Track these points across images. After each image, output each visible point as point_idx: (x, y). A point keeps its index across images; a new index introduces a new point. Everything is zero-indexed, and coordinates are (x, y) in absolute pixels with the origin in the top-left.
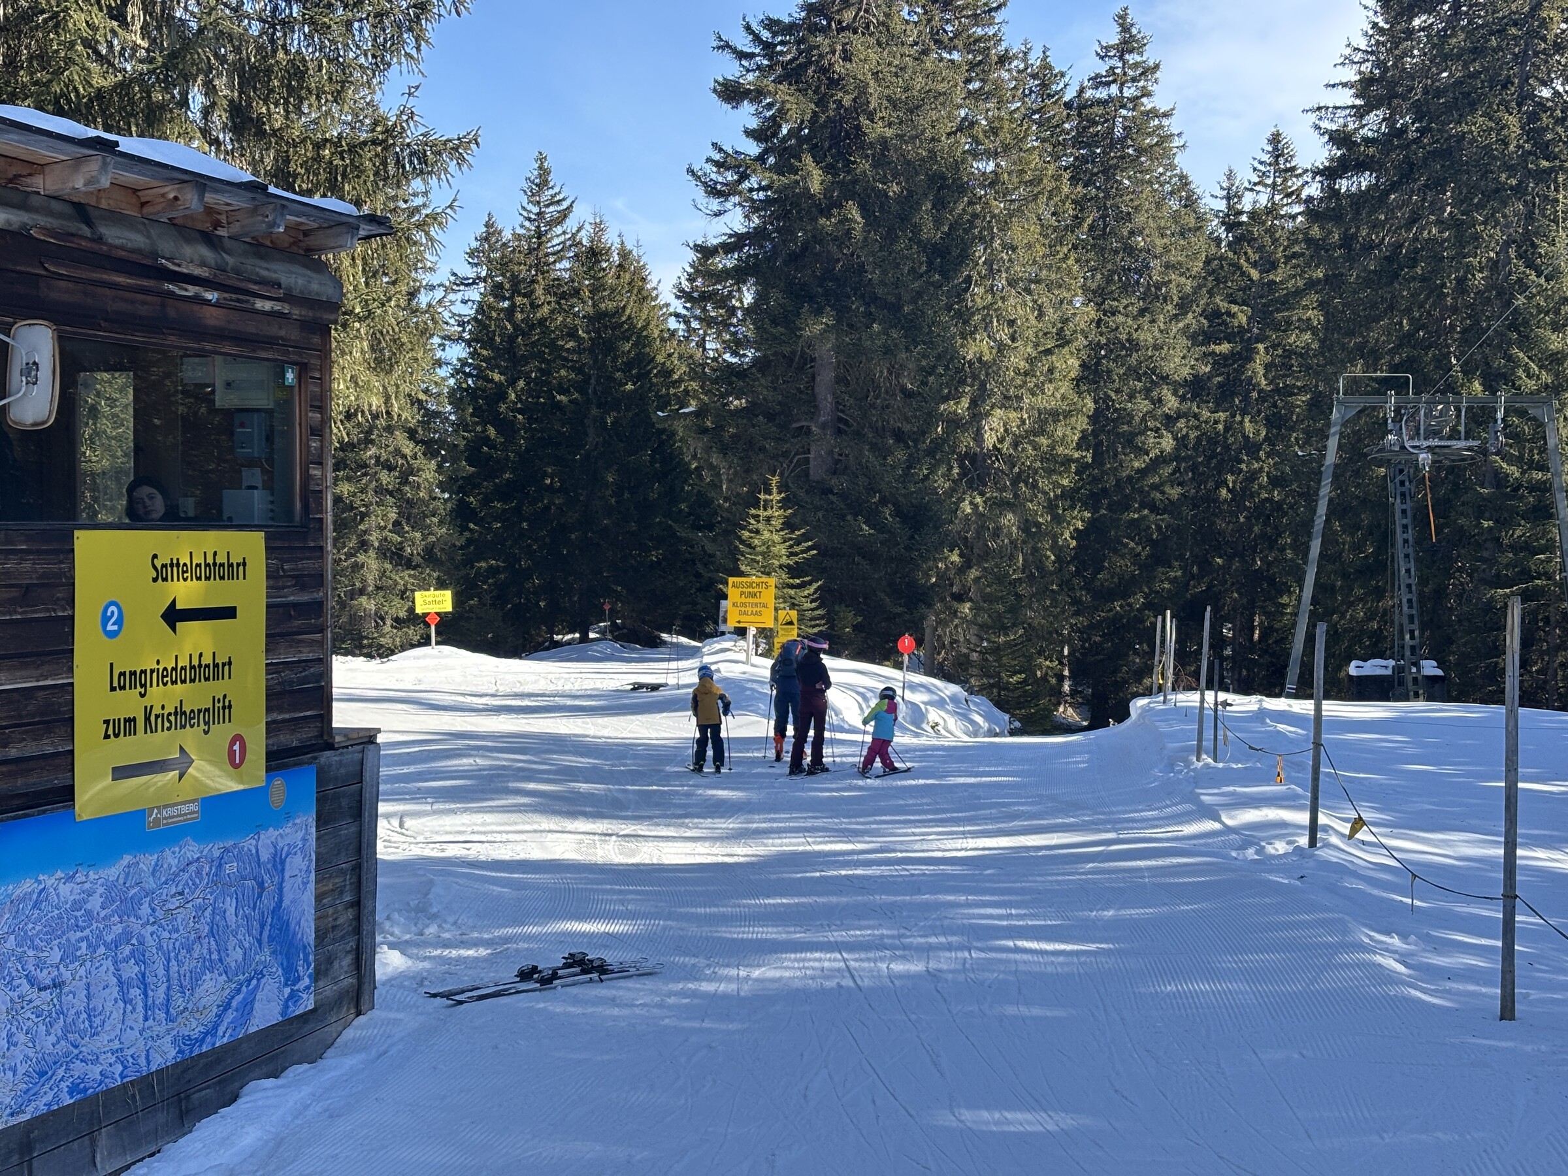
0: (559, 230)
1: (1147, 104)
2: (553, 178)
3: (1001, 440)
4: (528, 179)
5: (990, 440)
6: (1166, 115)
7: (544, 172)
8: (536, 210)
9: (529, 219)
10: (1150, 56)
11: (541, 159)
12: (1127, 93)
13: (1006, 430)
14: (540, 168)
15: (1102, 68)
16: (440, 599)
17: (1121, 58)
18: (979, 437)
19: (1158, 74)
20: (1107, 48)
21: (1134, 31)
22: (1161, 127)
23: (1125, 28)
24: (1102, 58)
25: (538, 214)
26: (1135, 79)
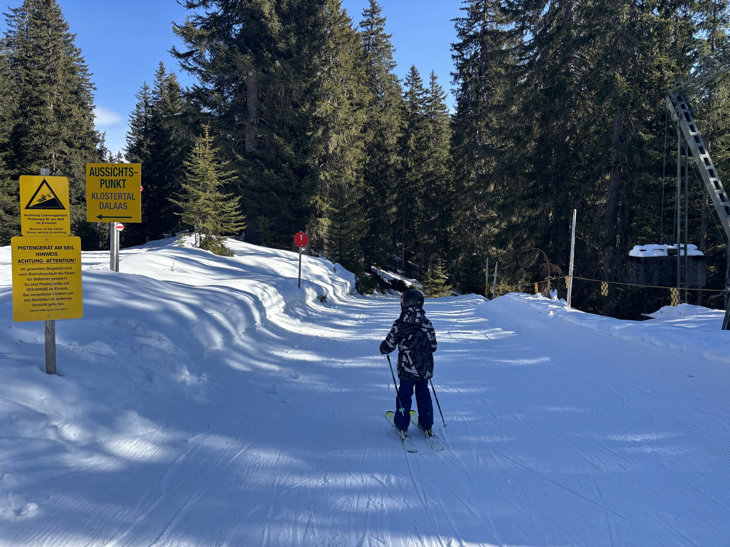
1: (381, 33)
3: (336, 149)
4: (156, 71)
5: (331, 149)
6: (389, 37)
7: (162, 69)
8: (160, 82)
9: (158, 86)
10: (382, 16)
11: (161, 64)
12: (374, 29)
13: (338, 145)
14: (161, 67)
15: (365, 19)
17: (372, 16)
18: (327, 148)
19: (385, 22)
20: (366, 11)
21: (376, 5)
22: (387, 41)
23: (373, 4)
24: (364, 16)
25: (161, 84)
26: (377, 24)
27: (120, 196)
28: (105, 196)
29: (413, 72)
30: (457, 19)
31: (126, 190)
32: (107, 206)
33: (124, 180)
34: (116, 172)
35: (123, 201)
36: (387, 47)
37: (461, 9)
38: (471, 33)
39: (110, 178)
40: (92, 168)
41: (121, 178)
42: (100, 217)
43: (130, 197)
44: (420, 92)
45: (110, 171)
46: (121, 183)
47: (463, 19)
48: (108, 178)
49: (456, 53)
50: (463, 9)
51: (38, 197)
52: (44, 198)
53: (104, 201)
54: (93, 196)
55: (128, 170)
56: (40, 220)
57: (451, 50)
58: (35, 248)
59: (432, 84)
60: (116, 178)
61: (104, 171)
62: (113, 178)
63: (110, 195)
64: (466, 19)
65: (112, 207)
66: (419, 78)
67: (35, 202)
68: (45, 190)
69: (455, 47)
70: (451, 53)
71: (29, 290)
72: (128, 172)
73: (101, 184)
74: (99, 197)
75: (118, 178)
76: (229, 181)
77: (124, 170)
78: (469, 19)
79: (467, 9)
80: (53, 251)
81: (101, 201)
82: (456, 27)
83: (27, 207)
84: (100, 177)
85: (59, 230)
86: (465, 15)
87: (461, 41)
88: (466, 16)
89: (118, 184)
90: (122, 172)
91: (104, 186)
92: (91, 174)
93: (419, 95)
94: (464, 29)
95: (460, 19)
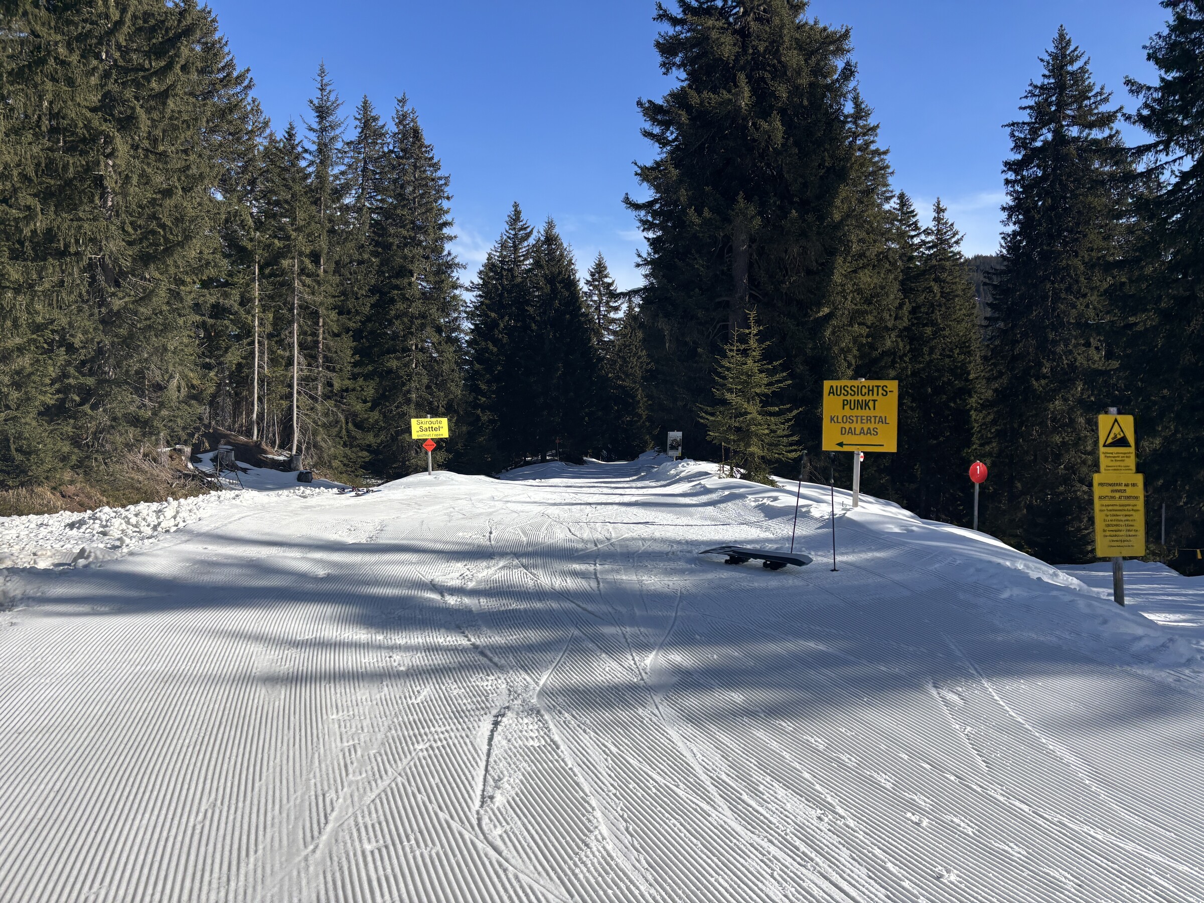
0: (526, 244)
1: (873, 147)
2: (523, 216)
4: (508, 216)
6: (885, 153)
7: (517, 213)
8: (513, 232)
9: (509, 237)
10: (872, 121)
11: (516, 205)
14: (516, 210)
16: (437, 426)
19: (878, 131)
21: (863, 106)
22: (882, 159)
25: (514, 235)
26: (864, 134)
27: (869, 419)
28: (849, 419)
29: (902, 202)
30: (1013, 124)
31: (878, 413)
32: (851, 432)
33: (874, 401)
34: (864, 390)
35: (872, 426)
36: (881, 169)
37: (1021, 108)
38: (1038, 144)
39: (856, 398)
40: (832, 387)
41: (871, 397)
42: (841, 444)
43: (883, 421)
44: (913, 233)
45: (856, 390)
46: (871, 404)
47: (1024, 123)
48: (852, 398)
49: (1011, 176)
50: (1025, 108)
51: (1112, 435)
52: (1116, 436)
53: (847, 426)
54: (832, 419)
55: (880, 389)
56: (1114, 458)
57: (1003, 171)
58: (1110, 485)
59: (938, 220)
60: (864, 398)
61: (849, 390)
62: (860, 398)
63: (854, 419)
64: (1028, 124)
65: (858, 432)
66: (913, 211)
67: (1110, 441)
68: (1116, 429)
69: (1010, 166)
70: (1004, 176)
71: (1108, 526)
72: (881, 391)
73: (844, 405)
74: (840, 420)
75: (867, 398)
76: (780, 387)
77: (875, 389)
78: (1034, 123)
79: (1031, 107)
80: (1123, 488)
81: (842, 425)
82: (1012, 135)
83: (1104, 446)
84: (843, 398)
85: (1127, 468)
86: (1025, 117)
87: (1019, 157)
88: (1027, 120)
89: (867, 405)
90: (873, 390)
91: (847, 407)
92: (830, 393)
93: (912, 237)
94: (1025, 138)
95: (1018, 124)
